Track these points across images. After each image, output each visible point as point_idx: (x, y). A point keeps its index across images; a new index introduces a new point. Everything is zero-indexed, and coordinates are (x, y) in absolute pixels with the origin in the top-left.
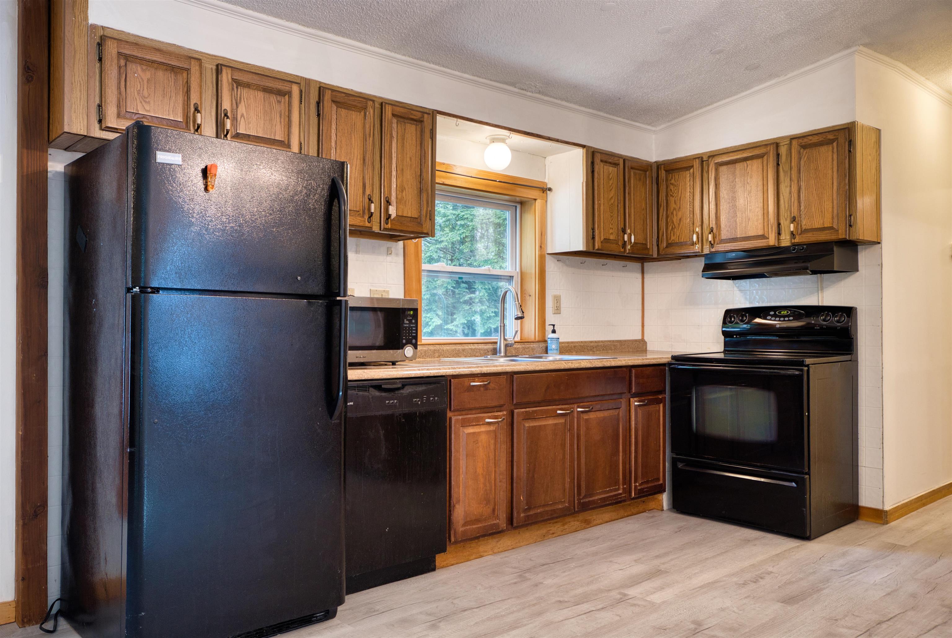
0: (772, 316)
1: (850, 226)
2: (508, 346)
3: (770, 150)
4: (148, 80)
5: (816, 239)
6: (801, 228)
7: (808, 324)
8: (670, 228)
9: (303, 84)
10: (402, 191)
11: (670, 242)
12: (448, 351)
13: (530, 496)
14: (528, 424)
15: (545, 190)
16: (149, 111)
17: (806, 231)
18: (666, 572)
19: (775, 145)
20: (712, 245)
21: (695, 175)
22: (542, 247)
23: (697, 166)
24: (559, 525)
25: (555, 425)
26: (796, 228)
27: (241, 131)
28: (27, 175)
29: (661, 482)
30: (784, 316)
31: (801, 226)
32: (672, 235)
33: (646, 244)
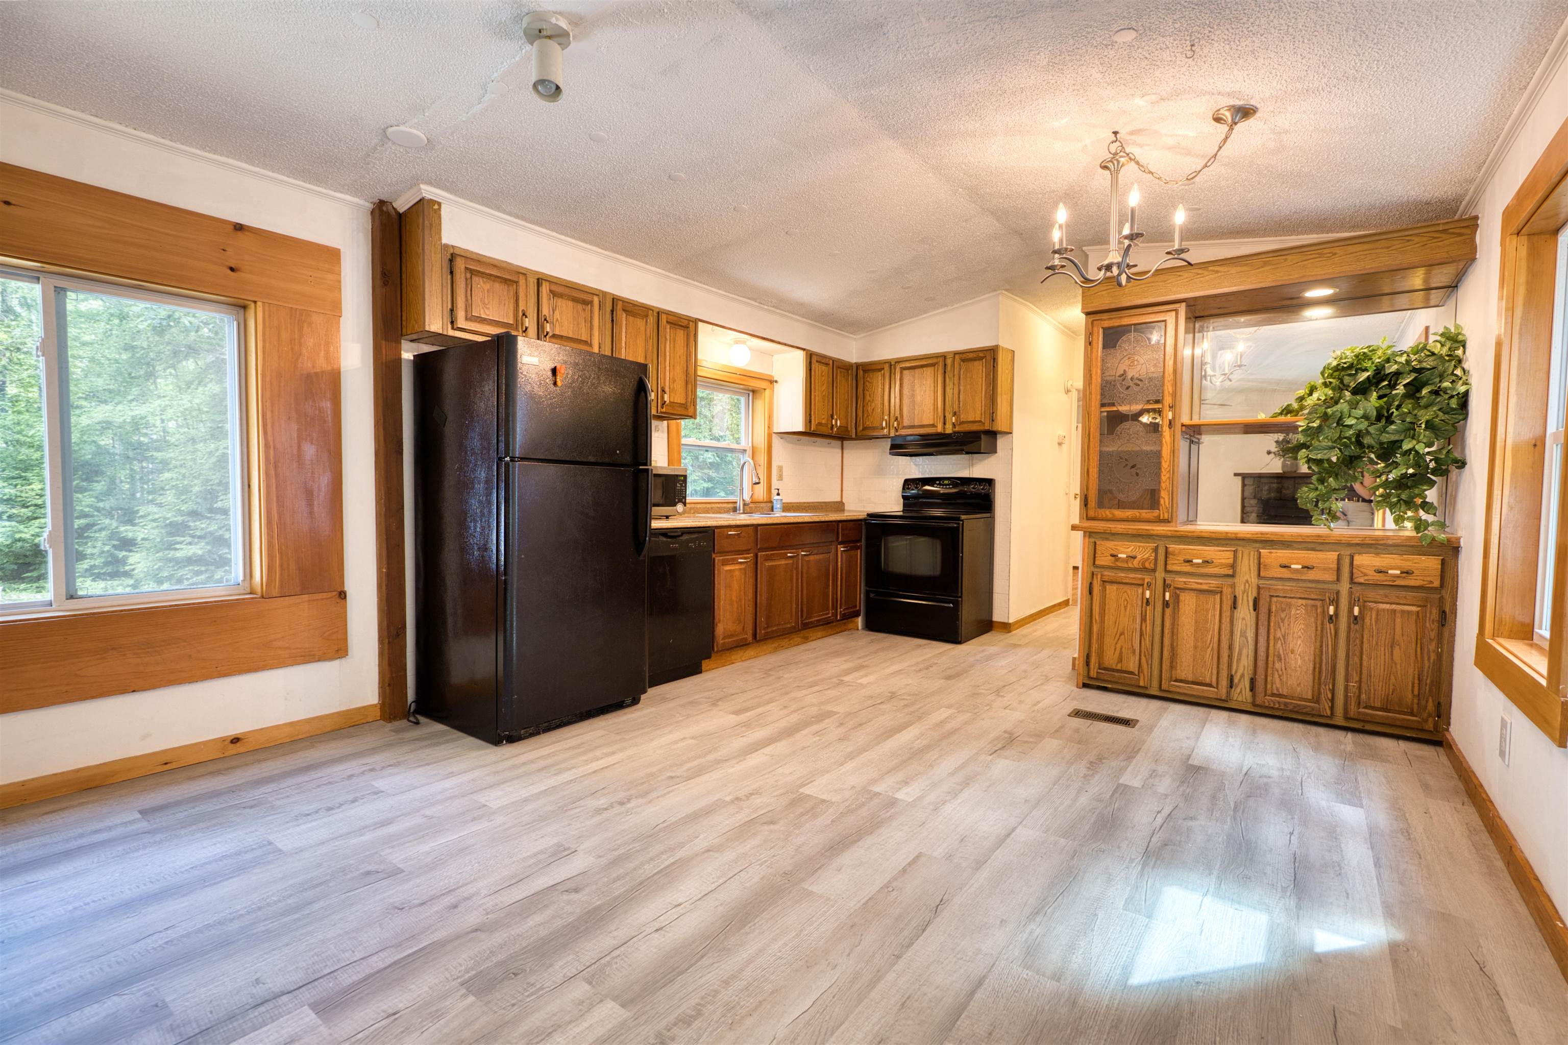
0: (938, 484)
1: (993, 420)
2: (745, 505)
3: (940, 360)
4: (488, 290)
5: (970, 429)
6: (960, 420)
7: (961, 490)
8: (866, 415)
9: (601, 295)
10: (674, 382)
11: (865, 425)
13: (768, 618)
14: (768, 564)
15: (772, 382)
16: (488, 315)
17: (963, 423)
18: (867, 666)
19: (943, 357)
20: (896, 430)
21: (885, 375)
22: (770, 425)
23: (887, 368)
24: (787, 640)
25: (786, 564)
26: (956, 420)
27: (557, 332)
28: (386, 362)
29: (858, 608)
30: (946, 485)
32: (867, 420)
33: (847, 427)
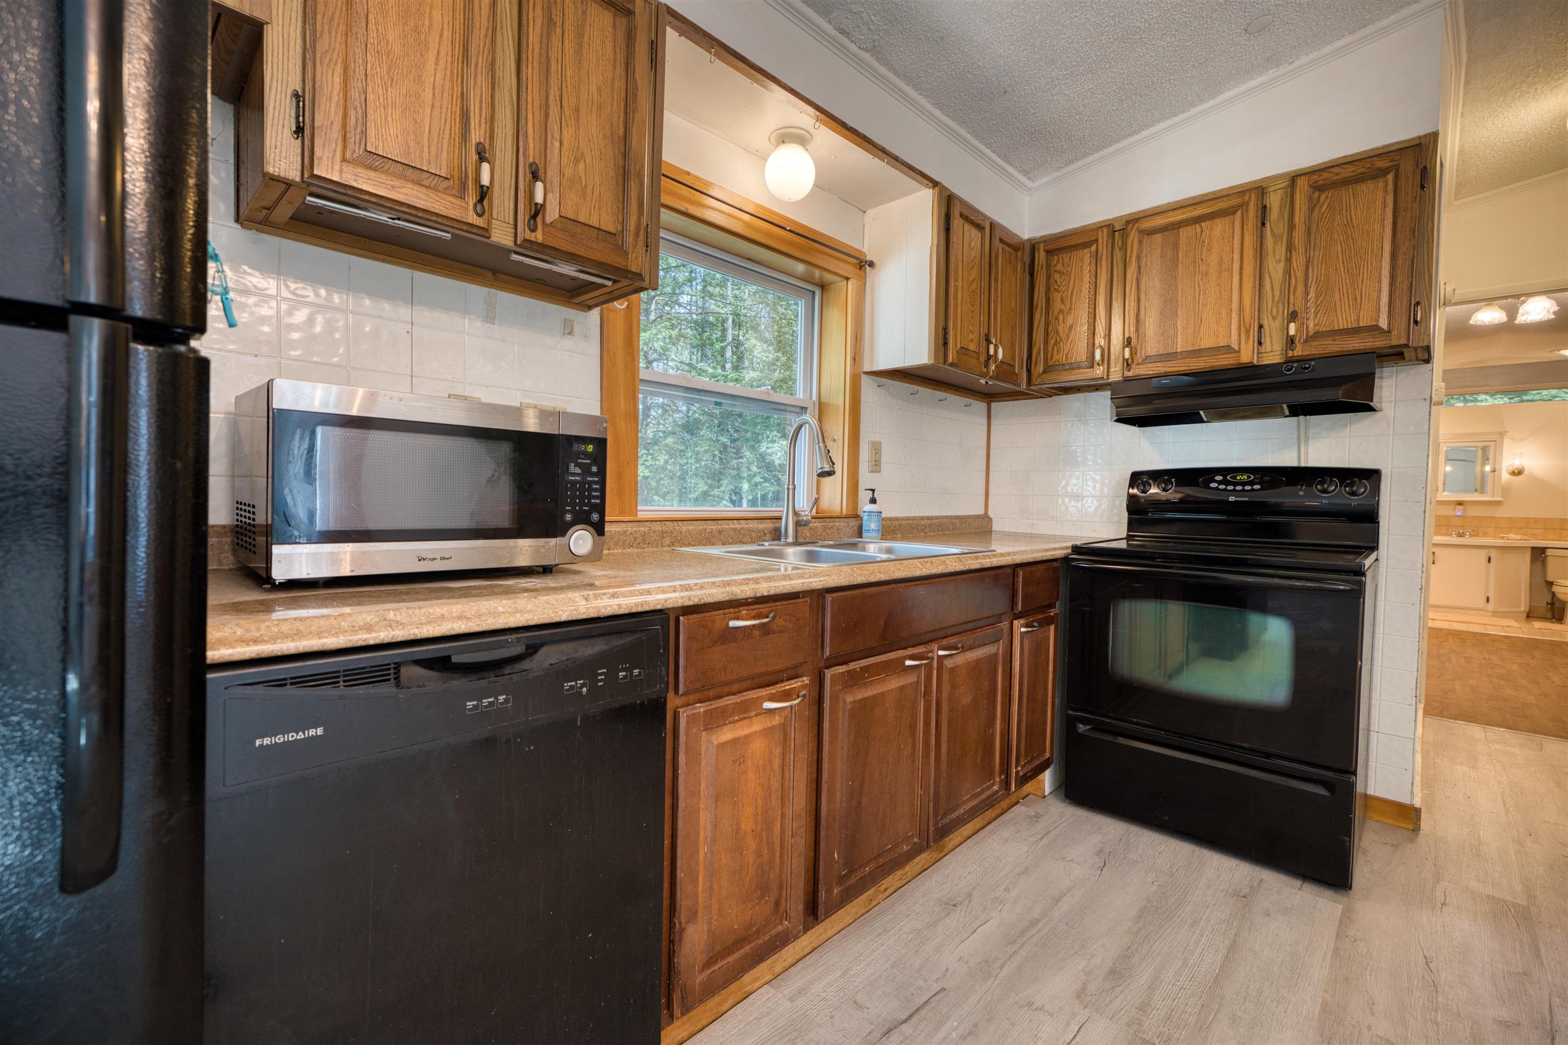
0: (1220, 483)
1: (1416, 322)
2: (800, 526)
3: (1250, 200)
5: (1340, 349)
6: (1307, 332)
8: (1053, 342)
10: (577, 161)
11: (1051, 363)
12: (690, 533)
13: (852, 846)
14: (852, 697)
15: (863, 264)
17: (1319, 335)
19: (1260, 190)
20: (1127, 368)
21: (1100, 254)
22: (856, 359)
23: (1105, 239)
25: (902, 689)
26: (1299, 330)
29: (1048, 755)
30: (1244, 484)
31: (1307, 328)
32: (1055, 352)
